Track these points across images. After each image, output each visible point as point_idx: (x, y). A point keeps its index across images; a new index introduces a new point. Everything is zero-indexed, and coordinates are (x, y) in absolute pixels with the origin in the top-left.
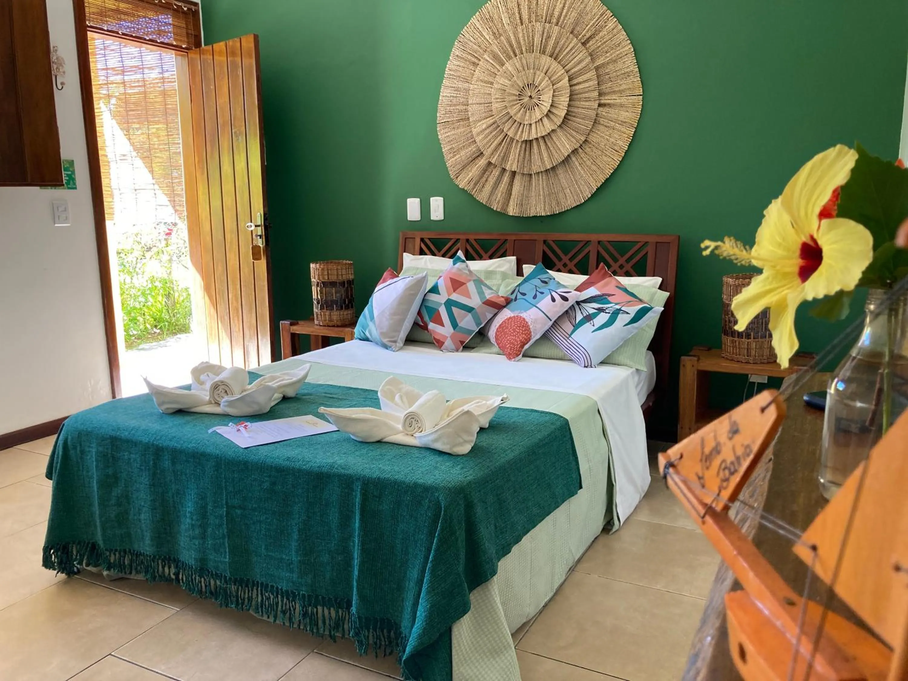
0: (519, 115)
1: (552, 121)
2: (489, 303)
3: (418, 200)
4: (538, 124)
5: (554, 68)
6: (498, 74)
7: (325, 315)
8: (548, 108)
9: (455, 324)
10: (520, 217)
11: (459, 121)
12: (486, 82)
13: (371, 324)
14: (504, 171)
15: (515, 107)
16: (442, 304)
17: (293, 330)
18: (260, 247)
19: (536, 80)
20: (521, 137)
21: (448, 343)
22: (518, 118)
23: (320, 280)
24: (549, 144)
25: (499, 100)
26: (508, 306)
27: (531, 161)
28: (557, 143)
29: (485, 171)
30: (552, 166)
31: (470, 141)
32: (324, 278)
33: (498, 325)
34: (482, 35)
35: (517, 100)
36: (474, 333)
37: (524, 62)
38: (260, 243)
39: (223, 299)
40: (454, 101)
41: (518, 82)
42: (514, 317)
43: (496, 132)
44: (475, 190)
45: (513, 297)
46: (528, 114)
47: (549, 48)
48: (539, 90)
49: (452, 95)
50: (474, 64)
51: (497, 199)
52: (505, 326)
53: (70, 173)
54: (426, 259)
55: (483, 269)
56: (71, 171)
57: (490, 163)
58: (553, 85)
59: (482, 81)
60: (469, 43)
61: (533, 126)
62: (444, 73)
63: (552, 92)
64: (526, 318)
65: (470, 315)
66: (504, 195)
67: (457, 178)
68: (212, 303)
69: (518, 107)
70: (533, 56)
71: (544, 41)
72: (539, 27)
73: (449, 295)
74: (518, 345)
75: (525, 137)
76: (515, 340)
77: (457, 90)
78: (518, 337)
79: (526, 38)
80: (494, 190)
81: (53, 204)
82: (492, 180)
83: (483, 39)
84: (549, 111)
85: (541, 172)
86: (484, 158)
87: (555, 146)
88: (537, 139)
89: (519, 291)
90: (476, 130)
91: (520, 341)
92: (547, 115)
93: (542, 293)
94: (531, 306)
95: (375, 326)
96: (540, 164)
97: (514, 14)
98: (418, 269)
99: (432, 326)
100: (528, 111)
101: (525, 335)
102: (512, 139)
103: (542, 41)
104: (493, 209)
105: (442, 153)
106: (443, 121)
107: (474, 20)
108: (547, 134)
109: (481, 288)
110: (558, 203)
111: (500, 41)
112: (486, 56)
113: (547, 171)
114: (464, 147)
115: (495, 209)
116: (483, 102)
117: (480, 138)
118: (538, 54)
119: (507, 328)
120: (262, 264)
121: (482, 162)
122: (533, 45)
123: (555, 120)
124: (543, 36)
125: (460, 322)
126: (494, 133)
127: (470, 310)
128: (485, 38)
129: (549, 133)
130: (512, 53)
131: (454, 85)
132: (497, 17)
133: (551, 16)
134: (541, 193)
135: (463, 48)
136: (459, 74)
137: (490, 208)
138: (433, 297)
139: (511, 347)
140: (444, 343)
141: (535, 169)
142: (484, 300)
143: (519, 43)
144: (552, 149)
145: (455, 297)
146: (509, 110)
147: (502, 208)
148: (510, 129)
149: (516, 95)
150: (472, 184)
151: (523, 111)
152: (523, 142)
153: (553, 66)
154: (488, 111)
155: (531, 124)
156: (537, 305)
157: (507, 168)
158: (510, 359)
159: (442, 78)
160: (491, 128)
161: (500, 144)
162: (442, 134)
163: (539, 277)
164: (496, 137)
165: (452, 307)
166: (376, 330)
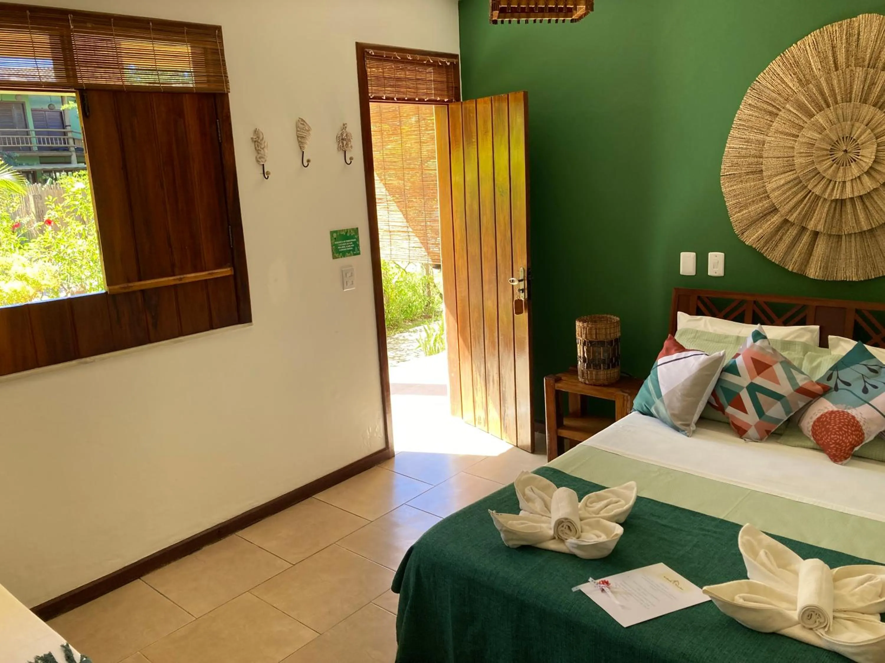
0: (830, 171)
1: (874, 178)
2: (801, 391)
3: (693, 254)
4: (854, 181)
5: (879, 120)
6: (806, 126)
7: (591, 373)
8: (870, 165)
9: (760, 412)
10: (824, 280)
11: (747, 173)
12: (787, 134)
13: (658, 402)
14: (803, 229)
15: (826, 162)
16: (743, 388)
17: (558, 387)
18: (521, 300)
19: (853, 133)
20: (831, 194)
21: (752, 432)
22: (828, 174)
23: (587, 339)
24: (868, 204)
25: (803, 155)
26: (827, 395)
27: (841, 221)
28: (878, 202)
29: (778, 229)
30: (869, 228)
31: (761, 196)
32: (592, 338)
33: (815, 418)
34: (784, 82)
35: (827, 155)
36: (782, 423)
37: (840, 112)
38: (522, 297)
39: (479, 342)
40: (743, 152)
41: (831, 135)
42: (838, 411)
43: (797, 188)
44: (766, 248)
45: (831, 384)
46: (841, 170)
47: (872, 96)
48: (858, 144)
49: (741, 146)
50: (771, 113)
51: (794, 260)
52: (826, 421)
53: (355, 240)
54: (706, 321)
55: (779, 338)
56: (356, 239)
57: (786, 221)
58: (877, 138)
59: (781, 133)
60: (766, 90)
61: (848, 185)
62: (733, 123)
63: (875, 146)
64: (856, 416)
65: (779, 403)
66: (803, 255)
67: (742, 234)
68: (466, 345)
69: (829, 162)
70: (852, 105)
71: (866, 88)
72: (860, 72)
73: (752, 378)
74: (846, 447)
75: (836, 195)
76: (843, 441)
77: (748, 141)
78: (847, 438)
79: (842, 85)
80: (789, 250)
81: (342, 271)
82: (788, 239)
83: (784, 86)
84: (871, 168)
85: (855, 233)
86: (778, 214)
87: (875, 206)
88: (852, 199)
89: (838, 377)
90: (770, 185)
91: (850, 443)
92: (868, 173)
93: (876, 387)
94: (862, 402)
95: (665, 407)
96: (855, 225)
97: (826, 57)
98: (697, 331)
99: (730, 410)
100: (842, 168)
101: (856, 436)
102: (818, 197)
103: (863, 88)
104: (787, 271)
105: (726, 206)
106: (728, 174)
107: (775, 65)
108: (866, 193)
109: (791, 371)
110: (874, 268)
111: (808, 88)
112: (788, 106)
113: (862, 233)
114: (753, 201)
115: (790, 269)
116: (782, 155)
117: (776, 194)
118: (858, 103)
119: (829, 423)
120: (524, 318)
121: (776, 219)
122: (851, 93)
123: (878, 177)
124: (865, 83)
125: (767, 411)
126: (794, 189)
127: (778, 397)
128: (788, 86)
129: (869, 193)
130: (823, 103)
131: (744, 136)
132: (803, 62)
133: (877, 60)
134: (853, 256)
135: (757, 96)
136: (750, 124)
137: (784, 268)
138: (730, 378)
139: (837, 448)
140: (747, 431)
141: (846, 230)
142: (797, 387)
143: (832, 90)
144: (871, 208)
145: (759, 381)
146: (817, 166)
147: (799, 269)
148: (816, 186)
149: (827, 150)
150: (762, 242)
151: (836, 167)
152: (832, 201)
153: (877, 117)
154: (787, 166)
155: (844, 182)
156: (870, 402)
157: (809, 227)
158: (835, 461)
159: (729, 128)
160: (790, 185)
161: (802, 200)
162: (726, 188)
163: (864, 362)
164: (796, 194)
165: (757, 393)
166: (666, 410)
